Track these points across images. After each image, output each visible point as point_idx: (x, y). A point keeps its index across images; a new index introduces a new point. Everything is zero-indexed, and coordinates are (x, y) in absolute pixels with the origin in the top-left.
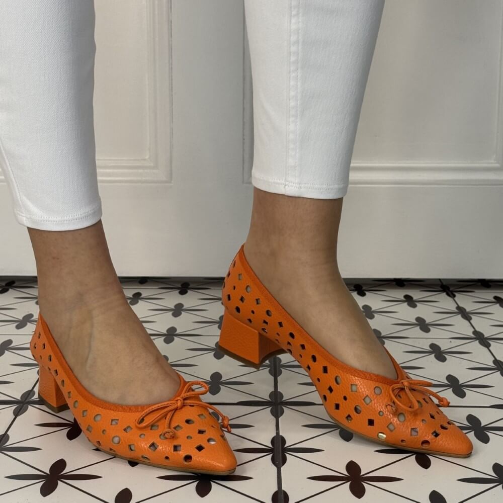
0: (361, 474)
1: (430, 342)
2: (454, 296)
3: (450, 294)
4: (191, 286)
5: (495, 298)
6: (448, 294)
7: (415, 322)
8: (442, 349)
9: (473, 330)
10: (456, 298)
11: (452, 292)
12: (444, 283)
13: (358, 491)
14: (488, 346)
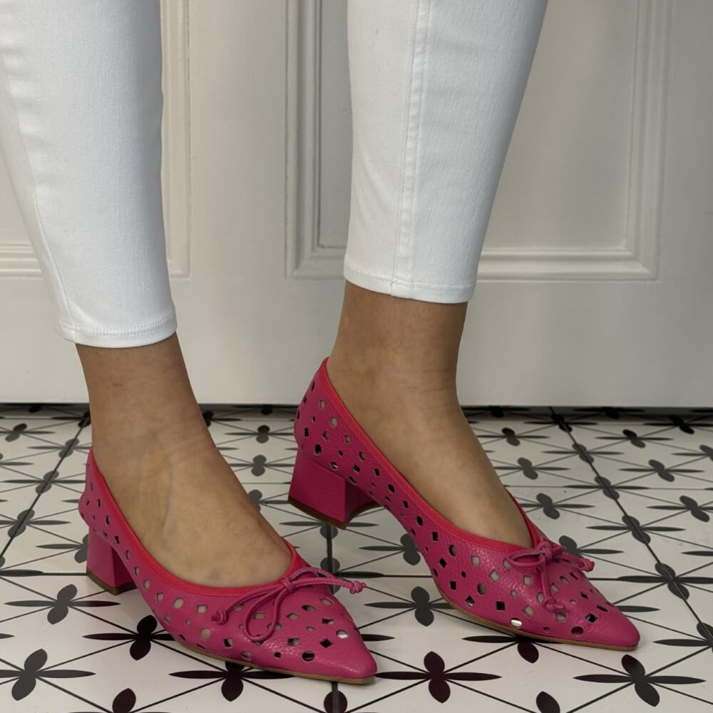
0: (445, 670)
1: (538, 491)
2: (570, 430)
3: (564, 426)
4: (215, 416)
5: (626, 432)
6: (562, 428)
7: (518, 465)
8: (554, 501)
9: (595, 475)
10: (572, 433)
11: (567, 424)
12: (557, 413)
13: (441, 693)
14: (615, 497)
